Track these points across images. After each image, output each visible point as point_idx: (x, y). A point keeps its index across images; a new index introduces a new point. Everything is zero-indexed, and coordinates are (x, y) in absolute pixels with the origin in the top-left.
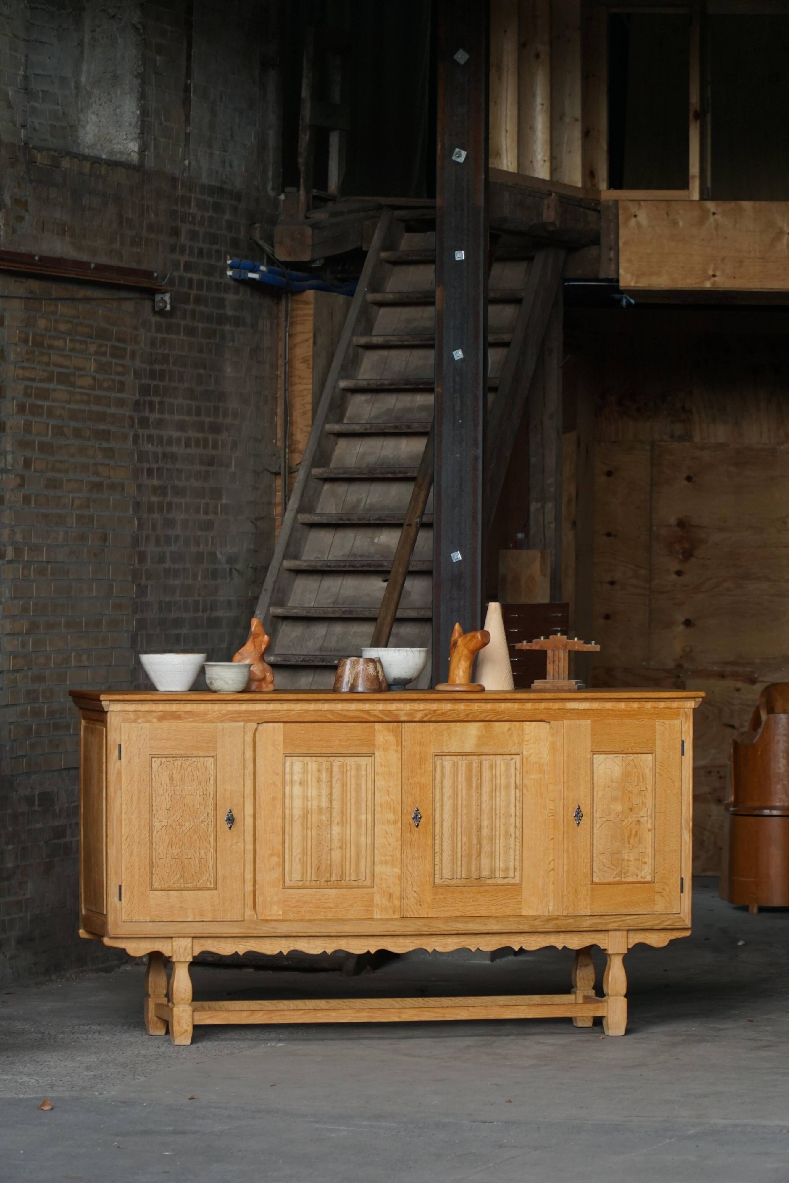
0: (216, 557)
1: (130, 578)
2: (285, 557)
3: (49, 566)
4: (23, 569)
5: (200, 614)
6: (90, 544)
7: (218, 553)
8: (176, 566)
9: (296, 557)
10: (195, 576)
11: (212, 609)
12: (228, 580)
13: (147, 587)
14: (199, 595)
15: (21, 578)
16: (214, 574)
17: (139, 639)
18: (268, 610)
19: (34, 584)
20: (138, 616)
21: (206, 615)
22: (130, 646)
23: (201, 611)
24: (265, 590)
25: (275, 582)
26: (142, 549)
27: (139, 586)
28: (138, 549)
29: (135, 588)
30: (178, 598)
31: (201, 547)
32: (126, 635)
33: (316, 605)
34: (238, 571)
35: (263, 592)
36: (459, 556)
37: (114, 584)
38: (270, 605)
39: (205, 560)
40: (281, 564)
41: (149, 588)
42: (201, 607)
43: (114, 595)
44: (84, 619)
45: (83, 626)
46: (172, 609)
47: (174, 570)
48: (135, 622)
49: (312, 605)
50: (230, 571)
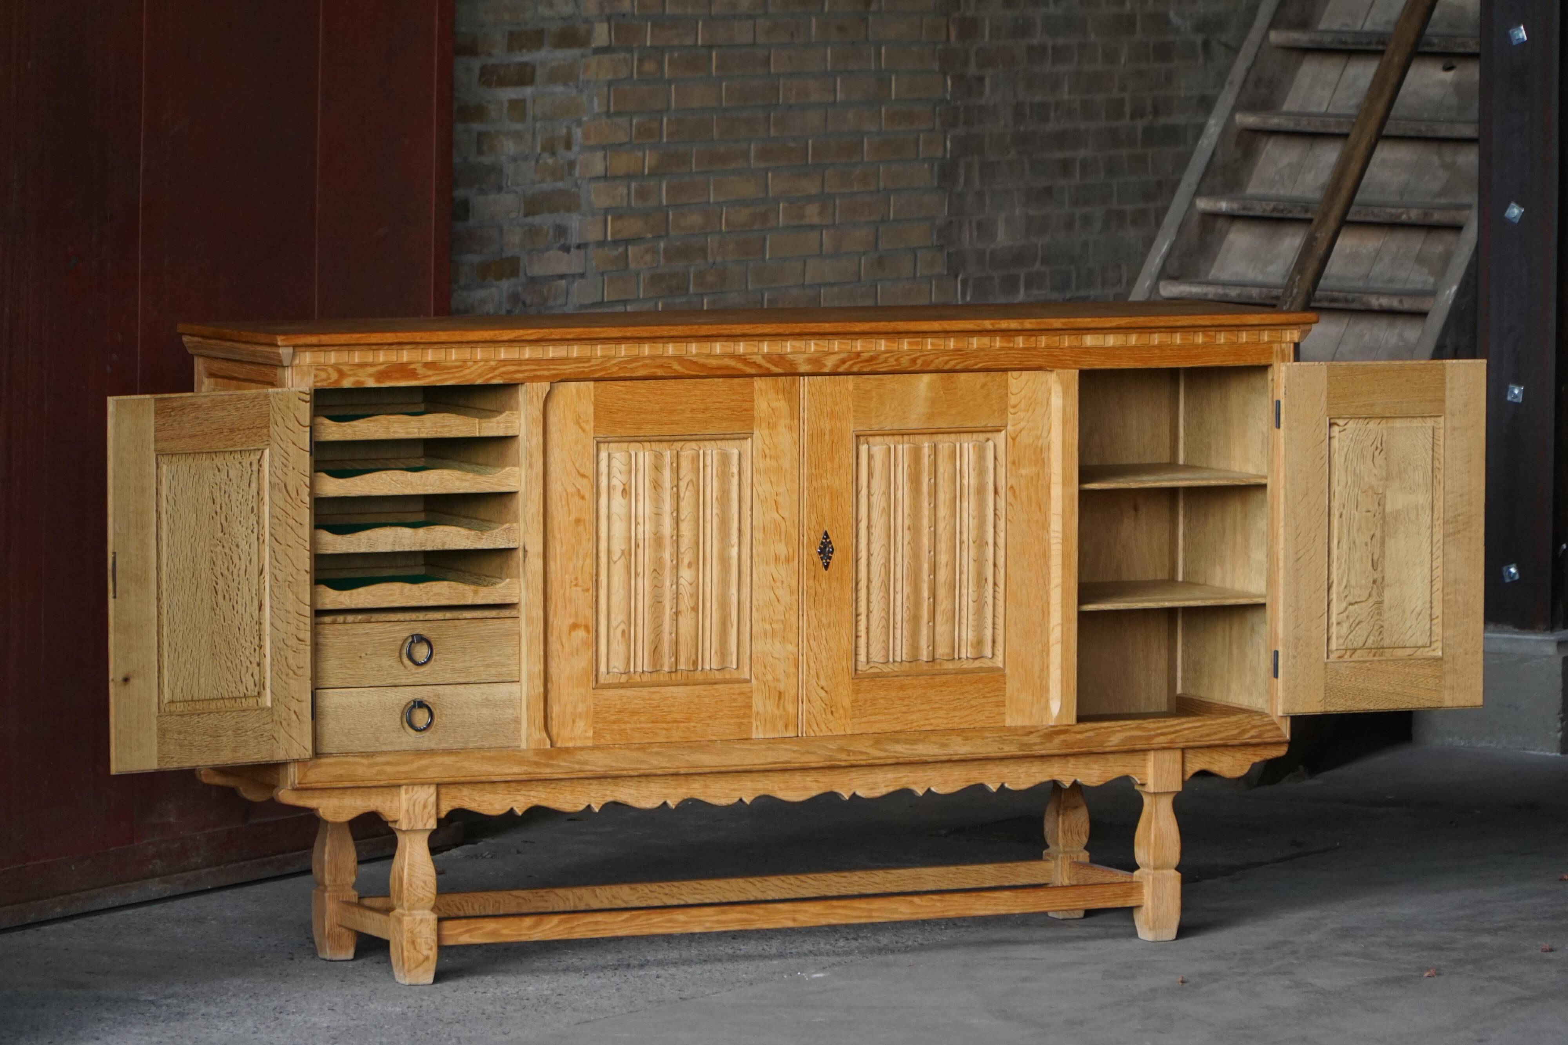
0: (1168, 22)
1: (936, 66)
2: (1274, 24)
3: (714, 54)
4: (641, 60)
5: (1126, 121)
6: (826, 9)
7: (1171, 14)
8: (1060, 41)
9: (1304, 24)
10: (1111, 57)
11: (1156, 112)
12: (1201, 60)
13: (981, 79)
14: (1123, 89)
15: (635, 76)
16: (1163, 52)
17: (962, 172)
18: (1231, 118)
19: (673, 87)
20: (960, 131)
21: (1140, 124)
22: (936, 184)
23: (1128, 116)
24: (1231, 83)
25: (1249, 70)
26: (969, 13)
27: (959, 79)
28: (956, 15)
29: (949, 82)
30: (1066, 97)
31: (1128, 6)
32: (926, 166)
33: (1330, 110)
34: (1226, 46)
35: (1227, 86)
36: (1521, 34)
37: (893, 78)
38: (1235, 109)
39: (1139, 26)
40: (1266, 36)
41: (987, 82)
42: (1127, 109)
43: (893, 97)
44: (810, 142)
45: (807, 154)
46: (1052, 115)
47: (1054, 47)
48: (951, 142)
49: (1323, 109)
50: (1206, 44)
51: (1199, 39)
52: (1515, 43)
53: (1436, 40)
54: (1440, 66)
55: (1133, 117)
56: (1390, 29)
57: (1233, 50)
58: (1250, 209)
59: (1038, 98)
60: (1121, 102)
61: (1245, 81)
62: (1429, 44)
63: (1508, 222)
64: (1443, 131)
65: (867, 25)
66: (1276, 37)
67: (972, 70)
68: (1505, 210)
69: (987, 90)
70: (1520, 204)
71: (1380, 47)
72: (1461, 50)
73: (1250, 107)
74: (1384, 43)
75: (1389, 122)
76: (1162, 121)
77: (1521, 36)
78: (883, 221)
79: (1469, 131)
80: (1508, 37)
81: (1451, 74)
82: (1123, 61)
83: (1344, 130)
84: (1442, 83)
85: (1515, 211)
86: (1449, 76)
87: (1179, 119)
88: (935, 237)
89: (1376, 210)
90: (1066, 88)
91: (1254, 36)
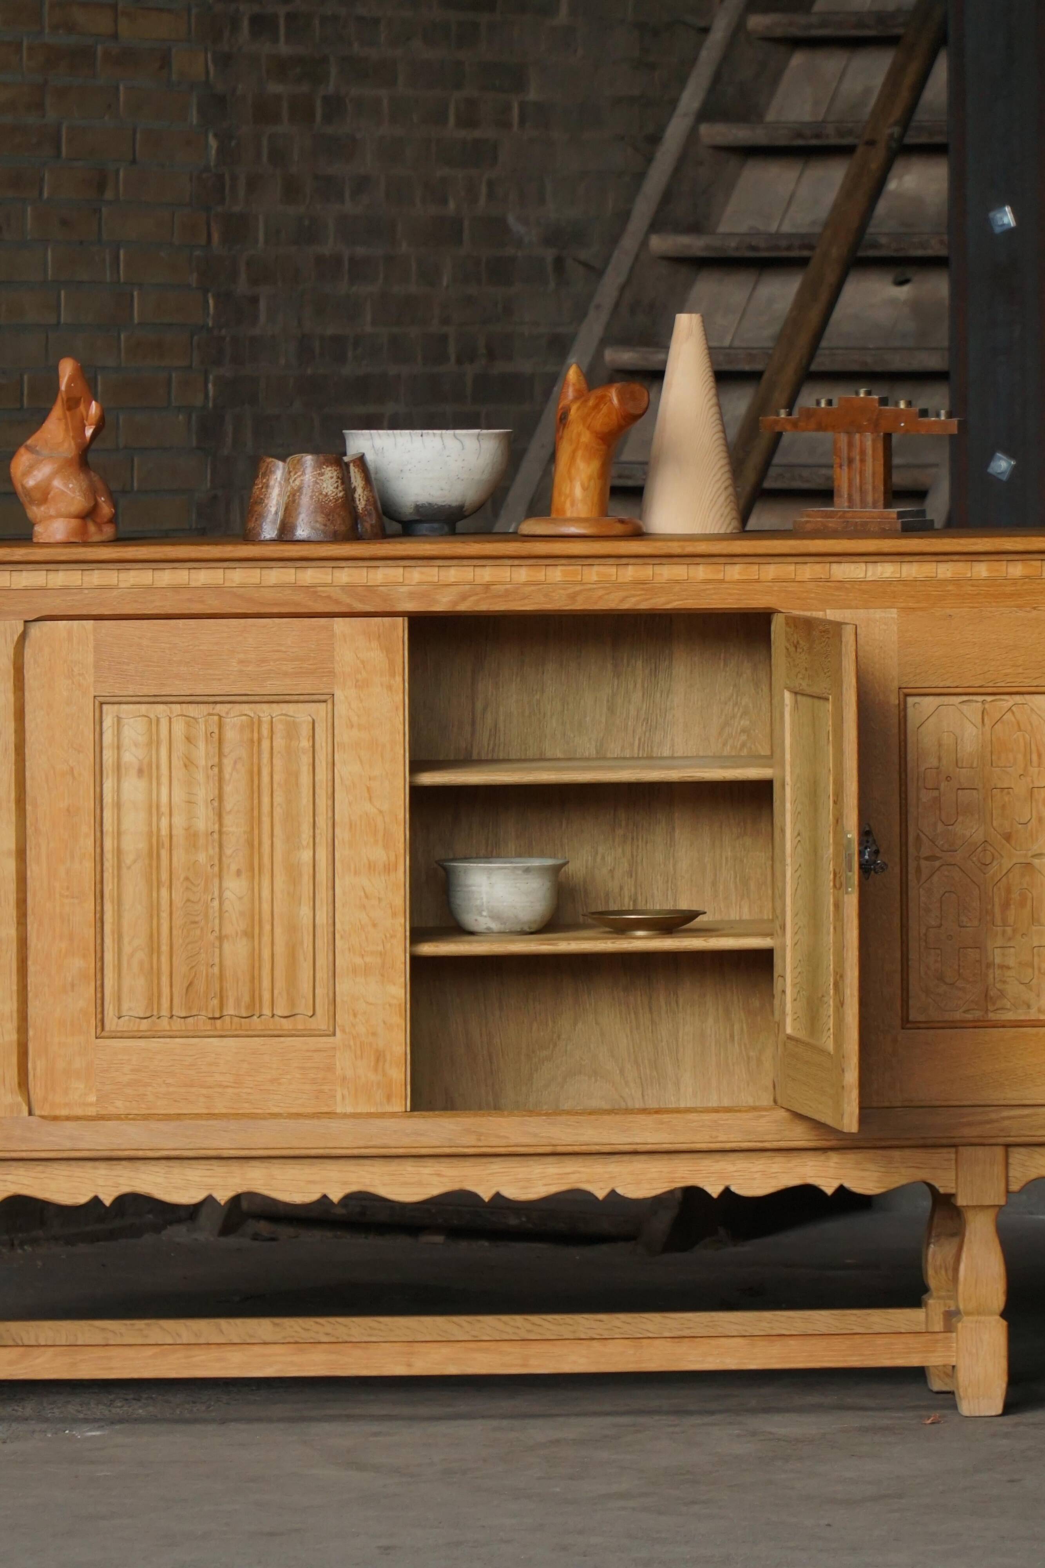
0: (506, 229)
1: (193, 279)
2: (656, 226)
5: (450, 366)
6: (46, 195)
7: (511, 220)
8: (361, 251)
9: (695, 228)
10: (429, 275)
11: (491, 355)
12: (552, 285)
13: (254, 300)
14: (445, 321)
16: (500, 271)
17: (229, 428)
18: (599, 355)
20: (227, 371)
21: (470, 371)
22: (194, 443)
23: (453, 360)
24: (598, 307)
25: (623, 288)
26: (237, 209)
27: (225, 298)
28: (220, 209)
29: (211, 302)
30: (369, 329)
31: (452, 205)
32: (181, 417)
33: (737, 343)
34: (586, 265)
35: (592, 313)
36: (1007, 218)
37: (135, 293)
38: (605, 341)
39: (466, 236)
40: (644, 244)
41: (262, 305)
42: (452, 350)
43: (136, 321)
44: (26, 377)
45: (22, 394)
46: (350, 354)
47: (352, 259)
48: (214, 385)
49: (727, 343)
50: (559, 263)
51: (549, 254)
52: (998, 230)
53: (883, 240)
54: (890, 278)
55: (459, 361)
56: (817, 229)
57: (596, 272)
58: (628, 477)
59: (330, 331)
60: (444, 338)
61: (617, 305)
62: (875, 245)
63: (993, 480)
64: (898, 363)
65: (100, 219)
66: (659, 244)
67: (242, 287)
68: (987, 465)
69: (263, 318)
70: (1010, 454)
71: (805, 253)
72: (919, 253)
73: (626, 341)
74: (811, 248)
75: (819, 352)
76: (500, 367)
77: (1006, 221)
78: (124, 492)
79: (933, 362)
80: (987, 223)
81: (905, 289)
82: (445, 284)
83: (758, 367)
84: (893, 302)
85: (1002, 465)
86: (903, 292)
87: (525, 366)
88: (194, 517)
89: (805, 473)
90: (369, 318)
91: (629, 243)
